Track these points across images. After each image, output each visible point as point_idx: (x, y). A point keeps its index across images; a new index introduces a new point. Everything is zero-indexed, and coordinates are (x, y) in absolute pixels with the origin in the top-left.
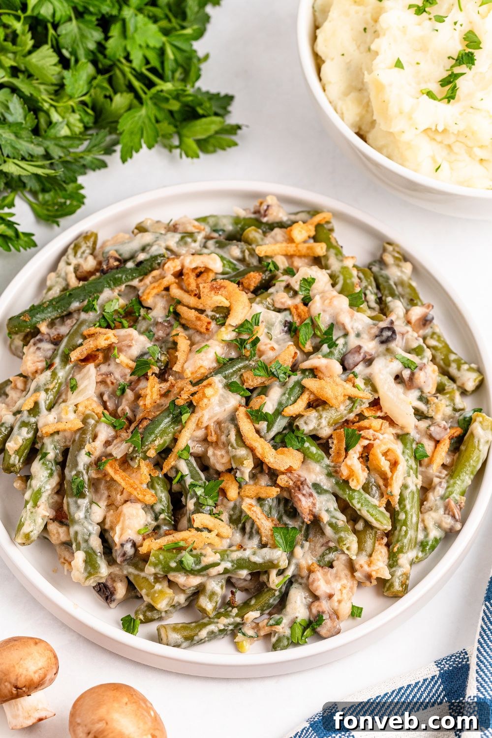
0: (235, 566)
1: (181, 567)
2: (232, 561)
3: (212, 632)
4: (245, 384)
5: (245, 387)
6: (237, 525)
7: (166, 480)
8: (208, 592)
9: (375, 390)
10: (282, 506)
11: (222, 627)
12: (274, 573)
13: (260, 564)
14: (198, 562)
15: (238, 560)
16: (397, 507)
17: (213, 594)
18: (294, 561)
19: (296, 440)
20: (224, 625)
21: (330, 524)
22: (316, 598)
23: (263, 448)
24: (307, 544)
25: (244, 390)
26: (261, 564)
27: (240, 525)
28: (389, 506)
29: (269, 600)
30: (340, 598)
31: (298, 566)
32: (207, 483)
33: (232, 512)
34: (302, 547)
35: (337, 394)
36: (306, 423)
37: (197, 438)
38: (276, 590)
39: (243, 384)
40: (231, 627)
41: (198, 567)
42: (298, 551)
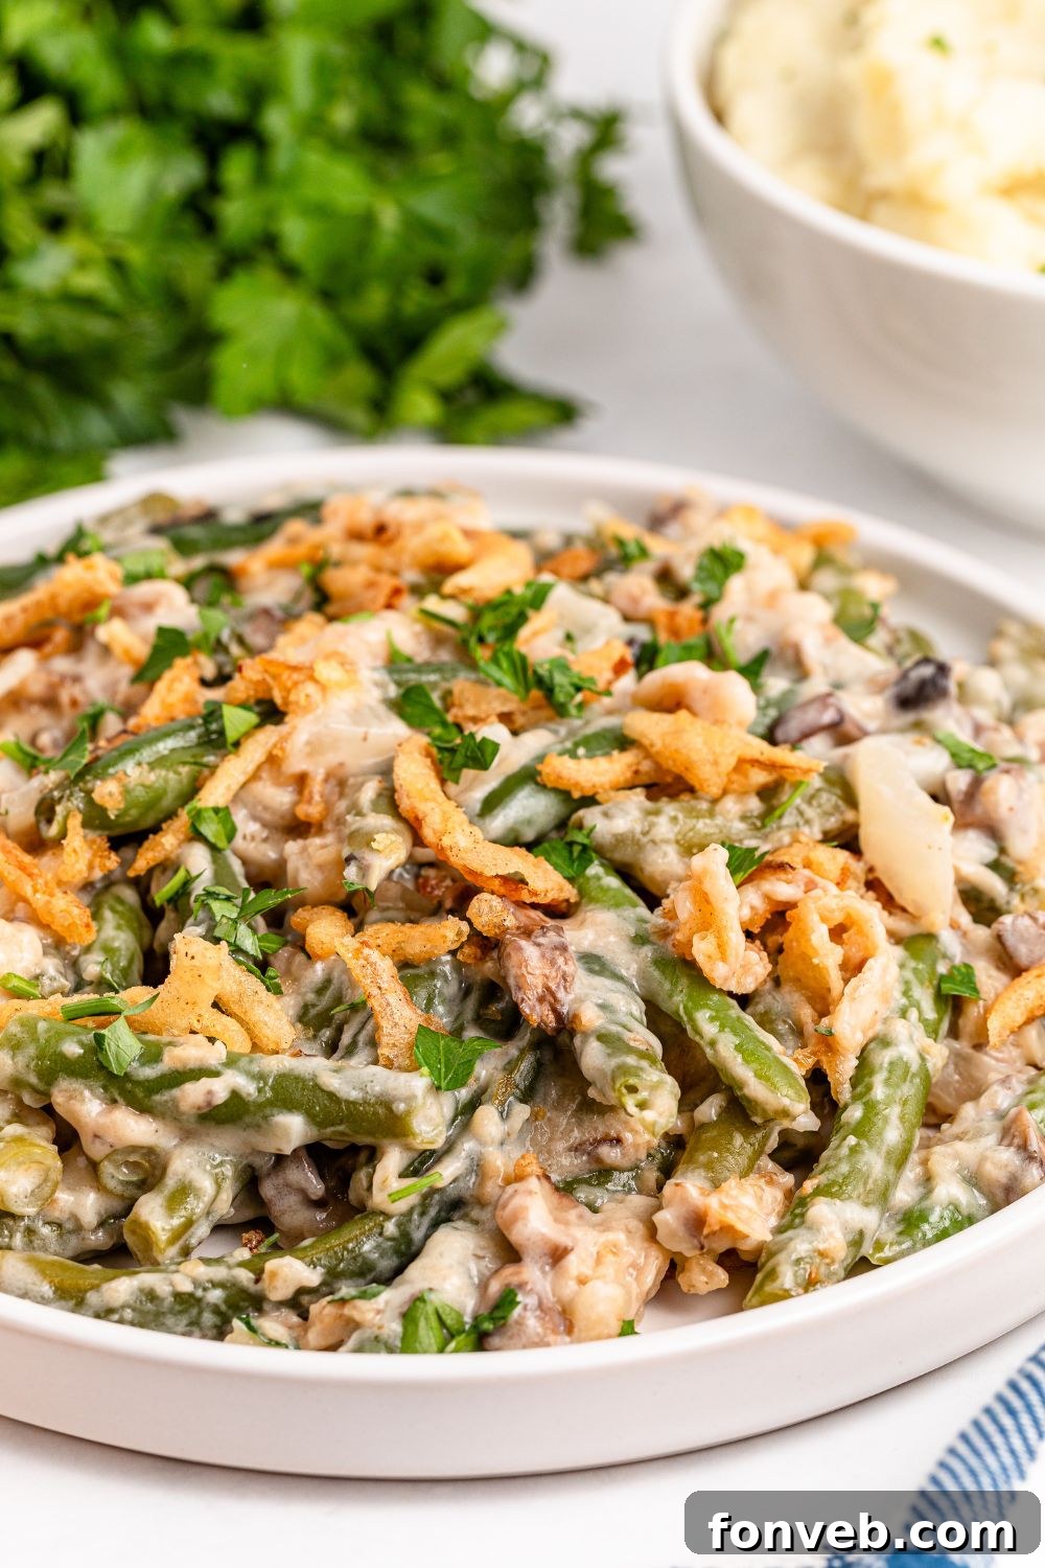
0: (269, 1094)
1: (96, 1068)
2: (260, 1077)
3: (151, 1295)
4: (454, 711)
5: (450, 718)
6: (318, 1029)
7: (142, 914)
8: (171, 1182)
9: (850, 799)
10: (472, 1002)
11: (186, 1286)
12: (393, 1160)
13: (348, 1102)
14: (152, 1055)
15: (280, 1076)
16: (844, 1093)
17: (184, 1191)
18: (467, 1146)
19: (565, 853)
20: (196, 1283)
21: (603, 1038)
22: (510, 1253)
23: (446, 819)
24: (522, 1112)
25: (444, 724)
26: (350, 1103)
27: (327, 1033)
28: (817, 1080)
29: (360, 1244)
30: (587, 1271)
31: (478, 1167)
32: (252, 895)
33: (311, 997)
34: (505, 1116)
35: (718, 749)
36: (606, 815)
37: (266, 808)
38: (388, 1216)
39: (447, 709)
40: (215, 1296)
41: (149, 1072)
42: (488, 1118)
